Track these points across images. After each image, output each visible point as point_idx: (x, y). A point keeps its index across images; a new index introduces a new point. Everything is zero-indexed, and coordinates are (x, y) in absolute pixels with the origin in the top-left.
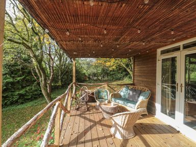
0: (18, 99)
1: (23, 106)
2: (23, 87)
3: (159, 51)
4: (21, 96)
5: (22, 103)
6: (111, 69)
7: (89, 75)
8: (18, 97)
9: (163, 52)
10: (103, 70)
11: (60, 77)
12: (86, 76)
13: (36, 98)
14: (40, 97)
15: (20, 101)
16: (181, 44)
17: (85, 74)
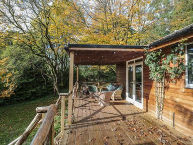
0: (31, 96)
1: (34, 102)
2: (34, 87)
3: (127, 62)
4: (33, 93)
5: (34, 99)
6: (105, 72)
7: (87, 77)
8: (31, 94)
9: (129, 63)
10: (99, 72)
11: (62, 79)
12: (83, 78)
13: (44, 96)
14: (47, 95)
15: (33, 98)
16: (134, 60)
17: (83, 76)
